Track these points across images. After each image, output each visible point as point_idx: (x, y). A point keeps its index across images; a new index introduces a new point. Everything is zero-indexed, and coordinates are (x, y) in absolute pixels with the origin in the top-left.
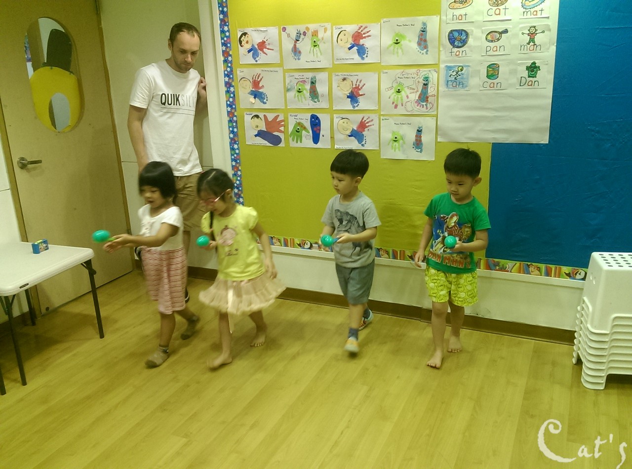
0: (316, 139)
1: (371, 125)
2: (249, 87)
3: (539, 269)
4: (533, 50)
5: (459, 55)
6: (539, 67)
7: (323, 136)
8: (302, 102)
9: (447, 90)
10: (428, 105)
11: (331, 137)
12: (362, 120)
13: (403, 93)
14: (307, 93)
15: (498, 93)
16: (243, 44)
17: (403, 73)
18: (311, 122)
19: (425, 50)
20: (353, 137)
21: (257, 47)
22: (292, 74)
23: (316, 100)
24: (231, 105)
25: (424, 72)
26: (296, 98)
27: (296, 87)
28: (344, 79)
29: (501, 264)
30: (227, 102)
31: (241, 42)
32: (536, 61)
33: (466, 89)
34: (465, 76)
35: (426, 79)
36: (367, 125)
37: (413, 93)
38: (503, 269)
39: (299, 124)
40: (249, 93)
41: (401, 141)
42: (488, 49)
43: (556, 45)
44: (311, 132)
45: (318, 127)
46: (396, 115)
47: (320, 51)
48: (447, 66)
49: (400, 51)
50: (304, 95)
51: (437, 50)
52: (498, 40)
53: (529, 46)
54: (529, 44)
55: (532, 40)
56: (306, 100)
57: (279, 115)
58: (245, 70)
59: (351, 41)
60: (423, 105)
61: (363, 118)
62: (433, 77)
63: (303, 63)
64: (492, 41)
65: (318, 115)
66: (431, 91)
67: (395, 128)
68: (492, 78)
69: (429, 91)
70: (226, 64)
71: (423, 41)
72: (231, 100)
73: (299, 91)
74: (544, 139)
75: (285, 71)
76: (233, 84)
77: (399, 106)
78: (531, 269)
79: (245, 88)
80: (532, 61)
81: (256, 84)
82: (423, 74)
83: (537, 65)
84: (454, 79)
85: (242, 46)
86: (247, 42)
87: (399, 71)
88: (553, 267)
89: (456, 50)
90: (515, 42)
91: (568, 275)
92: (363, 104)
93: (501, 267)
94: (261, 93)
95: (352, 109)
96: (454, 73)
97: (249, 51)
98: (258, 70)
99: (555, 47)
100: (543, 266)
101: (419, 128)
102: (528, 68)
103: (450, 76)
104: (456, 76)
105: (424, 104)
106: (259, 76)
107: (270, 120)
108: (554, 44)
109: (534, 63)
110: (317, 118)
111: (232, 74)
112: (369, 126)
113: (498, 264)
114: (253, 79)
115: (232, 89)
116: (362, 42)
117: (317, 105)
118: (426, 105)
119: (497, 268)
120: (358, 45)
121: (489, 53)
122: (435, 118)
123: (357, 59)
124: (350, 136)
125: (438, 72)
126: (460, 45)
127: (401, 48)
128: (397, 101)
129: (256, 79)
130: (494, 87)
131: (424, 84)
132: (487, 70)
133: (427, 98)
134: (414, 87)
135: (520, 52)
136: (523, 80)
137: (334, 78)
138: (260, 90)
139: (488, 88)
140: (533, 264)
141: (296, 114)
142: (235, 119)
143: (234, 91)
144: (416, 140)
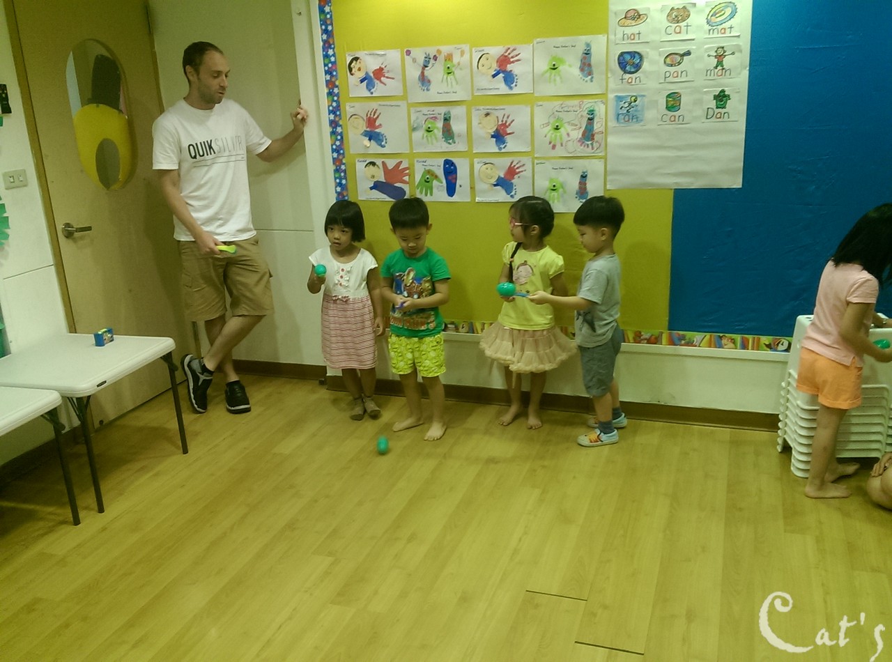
0: (451, 190)
1: (522, 171)
2: (363, 127)
3: (733, 341)
4: (722, 75)
5: (631, 82)
6: (729, 96)
7: (460, 186)
8: (432, 144)
9: (617, 125)
10: (594, 144)
11: (471, 188)
12: (511, 165)
13: (562, 130)
14: (438, 133)
15: (680, 128)
16: (353, 71)
17: (563, 106)
18: (445, 169)
19: (590, 77)
20: (499, 187)
21: (372, 75)
22: (418, 109)
23: (451, 141)
24: (338, 150)
25: (588, 104)
26: (425, 139)
27: (424, 126)
28: (487, 114)
29: (687, 338)
30: (332, 145)
31: (351, 70)
32: (726, 89)
33: (641, 124)
34: (639, 108)
35: (592, 112)
36: (517, 170)
37: (575, 129)
38: (690, 343)
39: (429, 172)
40: (362, 134)
41: (561, 190)
42: (668, 74)
43: (748, 69)
44: (444, 181)
45: (454, 176)
46: (554, 158)
47: (456, 80)
48: (616, 96)
49: (558, 78)
50: (435, 135)
51: (604, 77)
52: (679, 63)
53: (716, 70)
54: (716, 67)
55: (720, 63)
56: (437, 141)
57: (402, 162)
58: (357, 105)
59: (495, 66)
60: (588, 145)
61: (512, 163)
62: (600, 110)
63: (434, 94)
64: (672, 66)
65: (454, 160)
66: (597, 126)
67: (553, 174)
68: (673, 110)
69: (595, 128)
70: (330, 98)
71: (586, 66)
72: (338, 143)
73: (429, 131)
74: (737, 183)
75: (410, 105)
76: (341, 123)
77: (558, 146)
78: (724, 341)
79: (357, 128)
80: (720, 89)
81: (371, 122)
82: (587, 106)
83: (726, 93)
84: (625, 112)
85: (352, 74)
86: (359, 69)
87: (557, 104)
88: (750, 337)
89: (628, 76)
90: (700, 66)
91: (769, 346)
92: (511, 144)
93: (687, 341)
94: (378, 134)
95: (498, 151)
96: (626, 105)
97: (362, 81)
98: (374, 105)
99: (747, 73)
100: (738, 338)
101: (584, 173)
102: (716, 97)
103: (621, 108)
104: (628, 108)
105: (589, 143)
106: (375, 113)
107: (390, 167)
108: (746, 68)
109: (723, 91)
110: (452, 164)
111: (339, 110)
112: (519, 172)
113: (683, 338)
114: (367, 115)
115: (339, 130)
116: (509, 67)
117: (452, 148)
118: (592, 144)
119: (683, 342)
120: (504, 72)
121: (668, 80)
122: (603, 160)
123: (503, 88)
124: (495, 185)
125: (605, 103)
126: (633, 70)
127: (559, 75)
128: (556, 139)
129: (372, 116)
130: (674, 121)
131: (589, 119)
132: (667, 100)
133: (593, 135)
134: (576, 122)
135: (705, 78)
136: (711, 112)
137: (474, 113)
138: (377, 130)
139: (668, 122)
140: (727, 335)
141: (424, 160)
142: (343, 167)
143: (341, 132)
144: (580, 188)
